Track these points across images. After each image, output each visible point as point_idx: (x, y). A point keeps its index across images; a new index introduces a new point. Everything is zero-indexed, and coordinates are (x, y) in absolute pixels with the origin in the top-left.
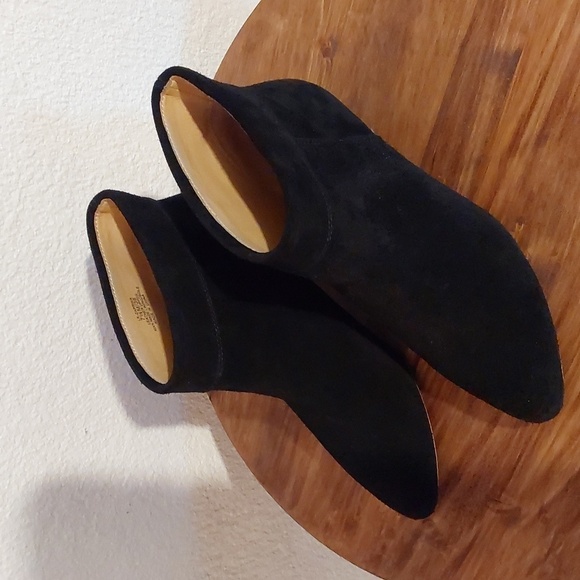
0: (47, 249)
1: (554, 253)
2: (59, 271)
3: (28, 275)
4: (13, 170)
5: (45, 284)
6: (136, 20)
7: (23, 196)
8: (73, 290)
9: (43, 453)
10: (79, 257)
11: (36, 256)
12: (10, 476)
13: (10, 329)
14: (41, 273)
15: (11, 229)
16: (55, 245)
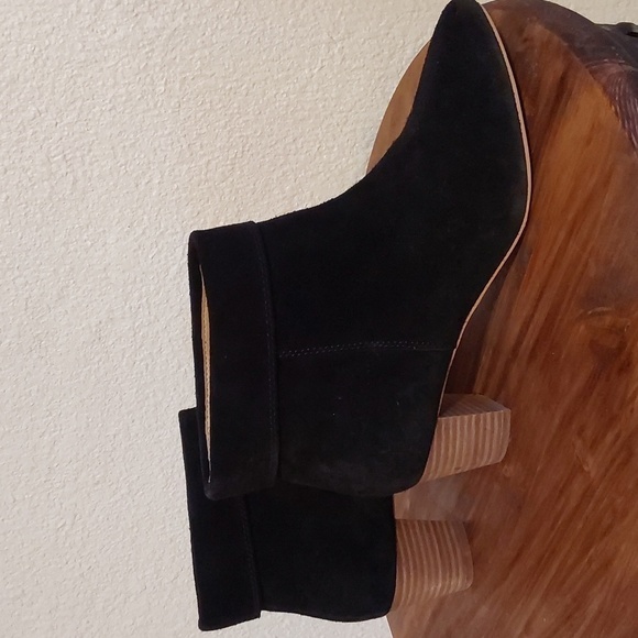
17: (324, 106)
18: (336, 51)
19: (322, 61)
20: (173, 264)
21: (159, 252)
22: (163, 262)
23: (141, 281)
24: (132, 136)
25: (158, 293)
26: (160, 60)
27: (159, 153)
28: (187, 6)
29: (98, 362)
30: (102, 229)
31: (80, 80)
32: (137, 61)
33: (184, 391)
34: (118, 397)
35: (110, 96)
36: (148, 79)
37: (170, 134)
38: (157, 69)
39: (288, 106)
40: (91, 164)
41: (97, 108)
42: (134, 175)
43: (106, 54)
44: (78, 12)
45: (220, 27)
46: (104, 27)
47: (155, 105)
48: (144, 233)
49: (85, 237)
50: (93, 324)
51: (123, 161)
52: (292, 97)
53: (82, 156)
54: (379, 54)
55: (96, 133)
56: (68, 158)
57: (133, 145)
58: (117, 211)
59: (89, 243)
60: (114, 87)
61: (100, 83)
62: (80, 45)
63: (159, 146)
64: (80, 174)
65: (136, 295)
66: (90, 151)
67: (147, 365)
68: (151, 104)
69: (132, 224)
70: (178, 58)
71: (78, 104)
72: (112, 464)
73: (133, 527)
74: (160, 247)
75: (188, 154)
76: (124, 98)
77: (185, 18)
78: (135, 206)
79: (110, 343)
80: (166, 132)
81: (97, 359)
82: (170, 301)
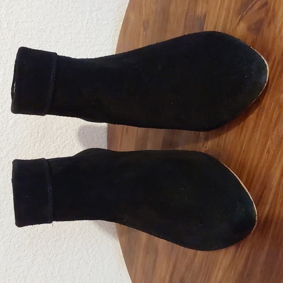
0: (31, 136)
2: (38, 147)
3: (21, 148)
5: (30, 153)
6: (85, 23)
10: (49, 140)
11: (26, 139)
12: (10, 242)
14: (28, 147)
15: (12, 127)
16: (36, 134)
17: (89, 41)
18: (94, 16)
19: (88, 20)
20: (11, 119)
26: (4, 12)
27: (3, 58)
38: (3, 16)
39: (71, 39)
52: (73, 35)
54: (114, 19)
63: (4, 55)
70: (14, 12)
80: (8, 48)
82: (9, 140)
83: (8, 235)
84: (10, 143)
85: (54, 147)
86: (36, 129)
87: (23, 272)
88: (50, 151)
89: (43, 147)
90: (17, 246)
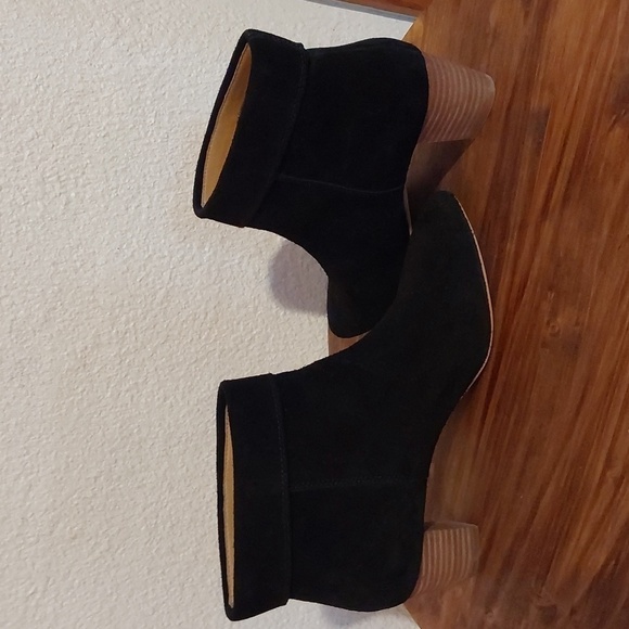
0: (194, 320)
1: (577, 324)
2: (206, 339)
3: (176, 342)
4: (166, 254)
5: (192, 350)
7: (173, 275)
8: (219, 357)
9: (188, 501)
10: (225, 327)
11: (185, 326)
12: (157, 516)
13: (159, 389)
14: (189, 340)
15: (162, 303)
16: (202, 317)
21: (147, 275)
22: (150, 285)
23: (129, 304)
24: (123, 162)
25: (145, 318)
26: (151, 94)
27: (148, 178)
28: (175, 51)
29: (82, 392)
30: (91, 251)
31: (77, 108)
32: (130, 94)
33: (169, 427)
34: (100, 433)
35: (104, 124)
36: (140, 111)
37: (159, 161)
38: (149, 102)
40: (84, 186)
41: (92, 134)
42: (125, 199)
43: (102, 86)
44: (78, 48)
45: (204, 70)
46: (101, 63)
47: (146, 134)
48: (132, 256)
49: (75, 257)
50: (78, 350)
51: (114, 185)
53: (76, 178)
55: (90, 157)
56: (62, 179)
57: (124, 170)
58: (107, 233)
59: (78, 264)
60: (108, 116)
61: (96, 112)
62: (79, 76)
63: (149, 172)
64: (73, 194)
65: (123, 319)
66: (83, 173)
67: (132, 397)
68: (142, 134)
69: (121, 246)
70: (167, 94)
71: (75, 129)
72: (91, 513)
73: (111, 594)
74: (147, 270)
75: (176, 181)
76: (117, 127)
77: (173, 60)
78: (124, 228)
79: (96, 370)
80: (155, 160)
81: (80, 389)
82: (157, 327)
83: (152, 504)
84: (158, 333)
85: (234, 340)
86: (203, 307)
87: (179, 575)
88: (226, 347)
89: (215, 340)
90: (169, 524)
